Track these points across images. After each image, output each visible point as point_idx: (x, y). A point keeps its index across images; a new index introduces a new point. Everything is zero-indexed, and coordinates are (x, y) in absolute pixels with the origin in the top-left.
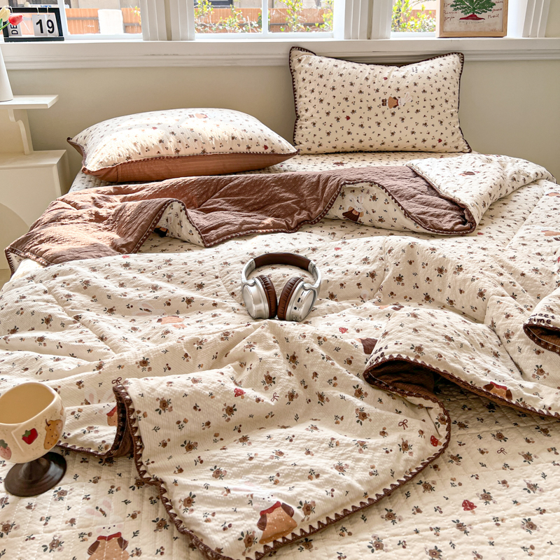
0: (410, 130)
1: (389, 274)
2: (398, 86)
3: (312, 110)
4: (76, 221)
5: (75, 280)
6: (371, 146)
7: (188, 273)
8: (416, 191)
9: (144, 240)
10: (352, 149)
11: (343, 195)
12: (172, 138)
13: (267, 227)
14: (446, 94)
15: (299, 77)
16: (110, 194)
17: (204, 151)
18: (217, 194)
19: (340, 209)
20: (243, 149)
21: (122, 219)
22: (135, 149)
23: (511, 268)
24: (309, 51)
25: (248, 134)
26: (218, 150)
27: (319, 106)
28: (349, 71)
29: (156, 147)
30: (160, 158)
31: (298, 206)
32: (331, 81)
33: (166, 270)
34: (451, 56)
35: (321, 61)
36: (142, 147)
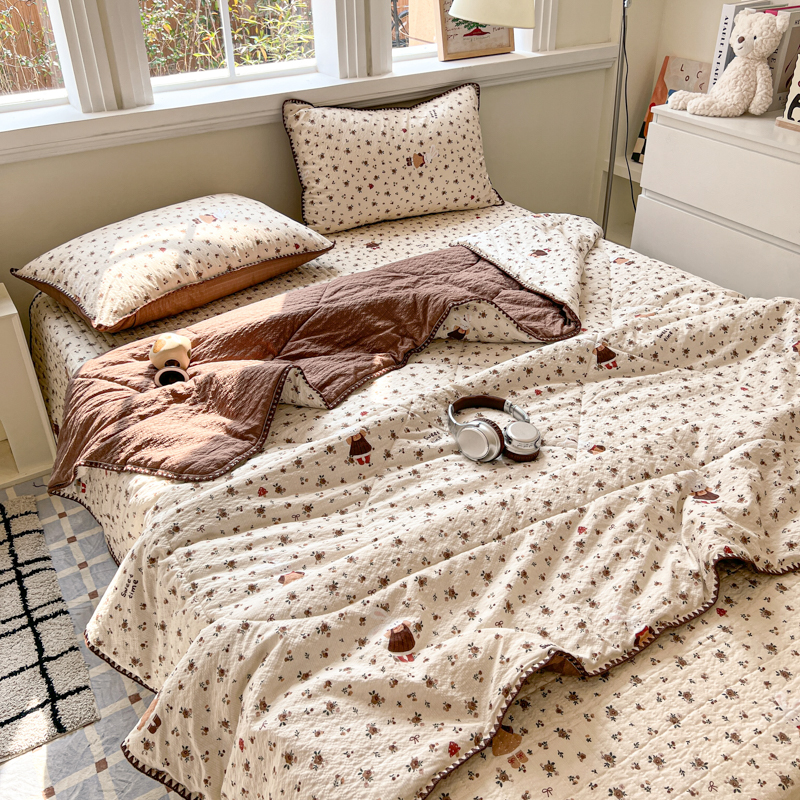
2: (420, 138)
3: (324, 181)
6: (399, 215)
12: (189, 259)
14: (471, 140)
17: (229, 268)
19: (444, 330)
20: (272, 254)
21: (221, 396)
22: (151, 284)
24: (306, 103)
25: (273, 233)
27: (334, 175)
28: (360, 126)
29: (175, 275)
30: (182, 288)
31: (398, 334)
32: (344, 141)
35: (324, 116)
36: (158, 280)
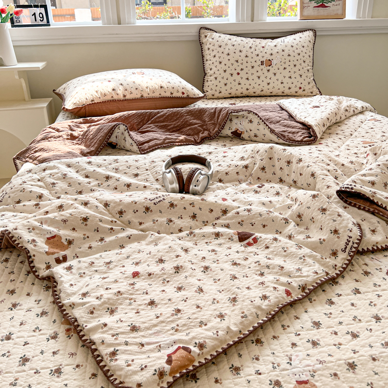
0: (280, 81)
1: (257, 166)
2: (271, 52)
3: (214, 69)
4: (58, 139)
5: (57, 173)
6: (255, 93)
7: (129, 167)
8: (281, 119)
9: (101, 149)
10: (242, 95)
11: (231, 120)
12: (121, 87)
13: (181, 141)
14: (304, 57)
15: (205, 47)
16: (81, 123)
17: (142, 96)
18: (150, 122)
19: (229, 129)
20: (168, 94)
21: (88, 137)
22: (97, 95)
23: (336, 161)
24: (212, 30)
25: (171, 85)
26: (152, 95)
27: (219, 66)
28: (238, 43)
29: (111, 93)
30: (113, 100)
31: (202, 128)
32: (227, 49)
33: (114, 165)
34: (308, 32)
35: (220, 37)
36: (101, 94)
